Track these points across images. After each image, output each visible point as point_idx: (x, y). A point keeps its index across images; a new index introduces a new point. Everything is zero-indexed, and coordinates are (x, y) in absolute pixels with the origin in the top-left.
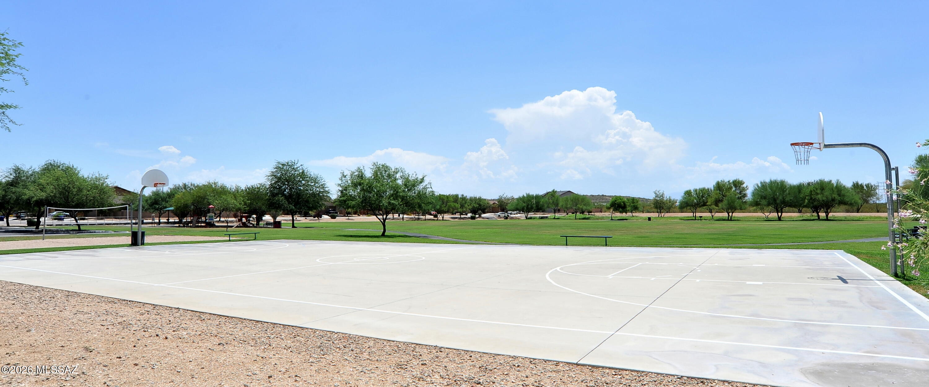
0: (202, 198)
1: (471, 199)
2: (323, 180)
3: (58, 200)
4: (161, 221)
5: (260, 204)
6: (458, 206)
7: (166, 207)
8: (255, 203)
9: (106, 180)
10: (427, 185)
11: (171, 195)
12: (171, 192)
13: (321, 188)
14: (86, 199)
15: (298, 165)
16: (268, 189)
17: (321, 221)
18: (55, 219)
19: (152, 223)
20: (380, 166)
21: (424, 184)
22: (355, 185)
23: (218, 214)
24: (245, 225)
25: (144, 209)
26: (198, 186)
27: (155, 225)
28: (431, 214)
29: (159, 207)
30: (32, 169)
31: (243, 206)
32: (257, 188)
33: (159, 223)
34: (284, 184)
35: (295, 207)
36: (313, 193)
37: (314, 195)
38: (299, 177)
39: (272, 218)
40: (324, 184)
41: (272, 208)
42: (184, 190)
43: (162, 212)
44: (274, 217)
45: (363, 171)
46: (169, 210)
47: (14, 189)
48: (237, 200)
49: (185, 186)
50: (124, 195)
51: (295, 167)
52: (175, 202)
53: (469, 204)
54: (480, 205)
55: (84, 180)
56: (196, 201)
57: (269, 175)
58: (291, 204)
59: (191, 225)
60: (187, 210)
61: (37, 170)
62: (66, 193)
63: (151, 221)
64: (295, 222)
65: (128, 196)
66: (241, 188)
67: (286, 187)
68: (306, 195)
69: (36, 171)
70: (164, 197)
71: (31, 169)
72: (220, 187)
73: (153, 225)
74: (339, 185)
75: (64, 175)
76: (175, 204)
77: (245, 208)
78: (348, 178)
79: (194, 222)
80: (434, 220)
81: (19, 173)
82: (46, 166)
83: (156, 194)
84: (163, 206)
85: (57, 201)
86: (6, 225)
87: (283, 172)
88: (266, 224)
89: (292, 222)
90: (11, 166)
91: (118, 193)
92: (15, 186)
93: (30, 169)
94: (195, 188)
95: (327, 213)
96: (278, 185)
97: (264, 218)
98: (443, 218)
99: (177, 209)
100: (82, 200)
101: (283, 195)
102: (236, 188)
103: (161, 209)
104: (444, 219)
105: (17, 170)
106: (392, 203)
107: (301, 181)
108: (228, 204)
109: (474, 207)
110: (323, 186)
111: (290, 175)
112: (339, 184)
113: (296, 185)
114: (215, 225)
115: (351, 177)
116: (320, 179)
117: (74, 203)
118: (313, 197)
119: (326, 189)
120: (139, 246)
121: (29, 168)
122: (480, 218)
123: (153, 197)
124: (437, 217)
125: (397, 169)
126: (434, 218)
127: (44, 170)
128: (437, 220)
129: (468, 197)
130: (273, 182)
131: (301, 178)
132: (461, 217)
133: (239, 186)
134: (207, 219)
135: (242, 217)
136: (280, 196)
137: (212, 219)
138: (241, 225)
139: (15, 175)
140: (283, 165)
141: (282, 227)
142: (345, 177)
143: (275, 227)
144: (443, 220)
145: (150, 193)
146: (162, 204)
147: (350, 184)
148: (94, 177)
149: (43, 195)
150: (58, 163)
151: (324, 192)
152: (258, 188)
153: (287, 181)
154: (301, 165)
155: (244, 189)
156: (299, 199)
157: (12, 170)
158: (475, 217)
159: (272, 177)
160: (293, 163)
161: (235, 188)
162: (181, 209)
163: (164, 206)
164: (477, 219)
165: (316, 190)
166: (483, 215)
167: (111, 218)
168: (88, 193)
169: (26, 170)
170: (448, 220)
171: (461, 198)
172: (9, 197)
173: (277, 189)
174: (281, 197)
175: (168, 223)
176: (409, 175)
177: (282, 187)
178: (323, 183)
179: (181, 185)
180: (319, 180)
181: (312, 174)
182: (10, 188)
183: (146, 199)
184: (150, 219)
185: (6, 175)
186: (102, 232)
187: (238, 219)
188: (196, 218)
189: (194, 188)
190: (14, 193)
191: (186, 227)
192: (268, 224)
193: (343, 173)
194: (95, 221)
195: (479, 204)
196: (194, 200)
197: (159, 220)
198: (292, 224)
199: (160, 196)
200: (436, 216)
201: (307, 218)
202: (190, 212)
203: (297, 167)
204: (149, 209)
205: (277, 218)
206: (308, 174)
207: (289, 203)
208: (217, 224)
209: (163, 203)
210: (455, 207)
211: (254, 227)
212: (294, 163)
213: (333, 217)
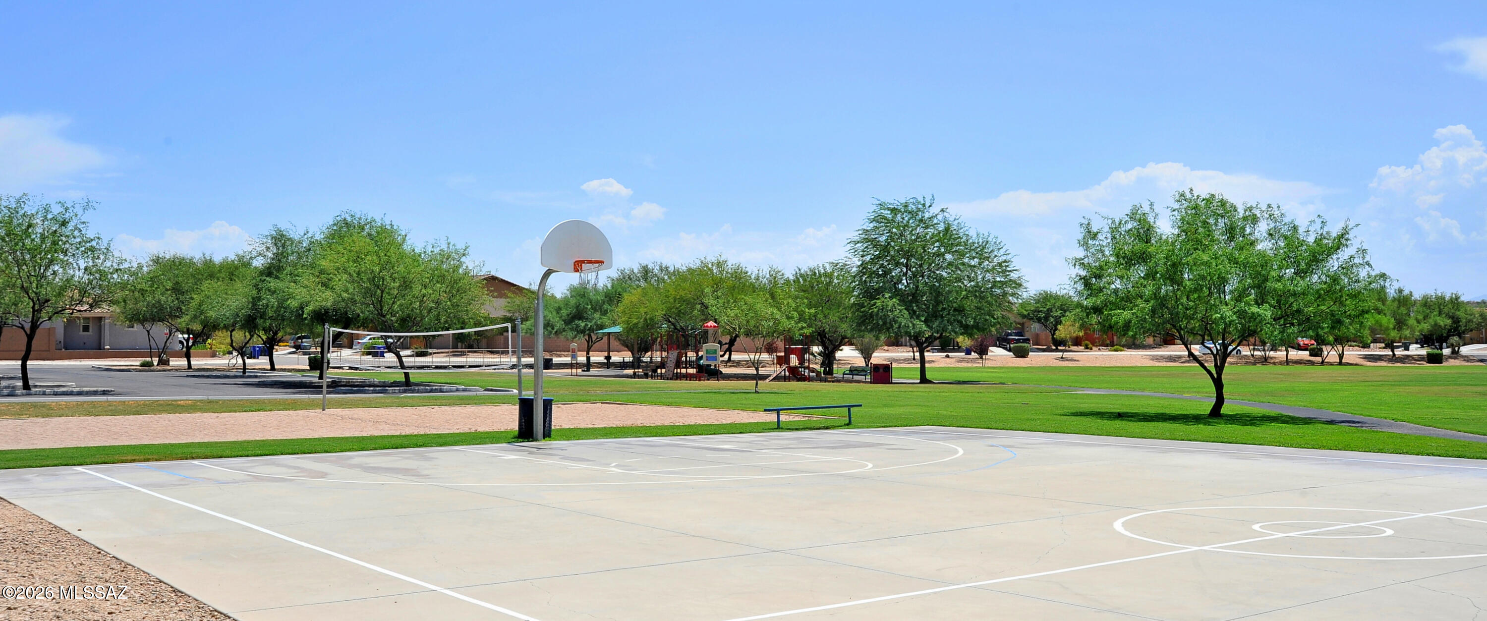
0: (688, 302)
1: (1426, 303)
2: (1002, 251)
3: (360, 308)
4: (593, 359)
5: (834, 317)
6: (1387, 321)
7: (602, 327)
8: (820, 316)
9: (463, 259)
10: (1352, 257)
11: (613, 296)
12: (612, 287)
13: (999, 272)
14: (420, 306)
15: (935, 210)
16: (854, 277)
17: (988, 364)
18: (368, 354)
19: (571, 366)
20: (1199, 201)
21: (1344, 254)
22: (1129, 260)
23: (726, 344)
24: (795, 375)
25: (554, 332)
26: (677, 272)
27: (579, 371)
28: (1300, 348)
29: (586, 325)
30: (310, 235)
31: (797, 323)
32: (826, 275)
33: (588, 365)
34: (897, 264)
35: (928, 326)
36: (977, 286)
37: (978, 292)
38: (937, 244)
39: (860, 355)
40: (1005, 261)
41: (866, 330)
42: (643, 284)
43: (594, 337)
44: (867, 354)
45: (1151, 219)
46: (609, 334)
47: (273, 283)
48: (779, 309)
49: (646, 271)
50: (507, 297)
51: (927, 215)
52: (624, 312)
53: (1420, 317)
54: (1456, 320)
55: (415, 258)
56: (674, 310)
57: (857, 239)
58: (918, 317)
59: (663, 371)
60: (652, 334)
61: (319, 237)
62: (376, 292)
63: (567, 360)
64: (927, 365)
65: (518, 300)
66: (783, 274)
67: (902, 271)
68: (957, 292)
69: (317, 240)
70: (597, 302)
71: (306, 236)
72: (732, 274)
73: (574, 371)
74: (1079, 262)
75: (370, 249)
76: (623, 319)
77: (803, 328)
78: (1104, 239)
79: (671, 363)
80: (1312, 363)
81: (283, 246)
82: (335, 228)
83: (580, 292)
84: (596, 324)
85: (359, 311)
86: (269, 367)
87: (894, 230)
88: (850, 370)
89: (919, 365)
90: (268, 230)
91: (491, 291)
92: (277, 277)
93: (305, 234)
94: (669, 278)
95: (1002, 342)
96: (882, 266)
97: (838, 354)
98: (1341, 356)
99: (628, 332)
100: (412, 310)
101: (897, 293)
102: (771, 276)
103: (591, 330)
104: (1343, 361)
105: (280, 239)
106: (1253, 314)
107: (943, 254)
108: (758, 318)
109: (1436, 324)
110: (1003, 267)
111: (913, 238)
112: (1076, 260)
113: (930, 265)
114: (721, 372)
115: (1114, 238)
116: (995, 248)
117: (395, 316)
118: (976, 297)
119: (1012, 274)
120: (537, 440)
121: (302, 235)
122: (1455, 358)
123: (573, 302)
124: (1320, 355)
125: (1250, 209)
126: (1312, 358)
127: (332, 236)
128: (1322, 363)
129: (1417, 296)
130: (868, 258)
131: (941, 245)
132: (1394, 355)
133: (780, 269)
134: (701, 358)
135: (788, 352)
136: (887, 295)
137: (715, 359)
138: (787, 374)
139: (275, 251)
140: (894, 211)
141: (894, 380)
142: (1094, 236)
143: (875, 381)
144: (1340, 363)
145: (566, 291)
146: (593, 318)
147: (1112, 259)
148: (437, 250)
149: (326, 299)
150: (360, 219)
151: (1005, 283)
152: (830, 276)
153: (908, 255)
154: (942, 210)
155: (792, 278)
156: (938, 303)
157: (269, 238)
158: (1442, 355)
159: (865, 245)
160: (920, 206)
161: (768, 276)
162: (639, 332)
163: (599, 322)
164: (1447, 359)
165: (984, 277)
166: (1465, 350)
167: (481, 352)
168: (424, 291)
169: (297, 238)
170: (1356, 365)
171: (1394, 299)
172: (264, 302)
173: (880, 276)
174: (891, 298)
175: (608, 365)
176: (1295, 228)
177: (890, 271)
178: (1004, 258)
179: (636, 271)
180: (992, 251)
181: (972, 233)
182: (265, 280)
183: (557, 305)
184: (565, 356)
185: (258, 249)
186: (457, 390)
187: (778, 357)
188: (674, 354)
189: (666, 277)
190: (274, 292)
191: (652, 377)
192: (854, 371)
193: (1089, 224)
194: (447, 359)
195: (1452, 317)
196: (670, 309)
197: (588, 359)
198: (919, 373)
199: (589, 298)
200: (1316, 353)
201: (950, 354)
202: (659, 339)
203: (931, 215)
204: (564, 330)
205: (875, 354)
206: (961, 235)
207: (913, 314)
208: (725, 370)
209: (597, 315)
210: (1381, 326)
211: (821, 381)
212: (924, 205)
213: (1021, 353)
